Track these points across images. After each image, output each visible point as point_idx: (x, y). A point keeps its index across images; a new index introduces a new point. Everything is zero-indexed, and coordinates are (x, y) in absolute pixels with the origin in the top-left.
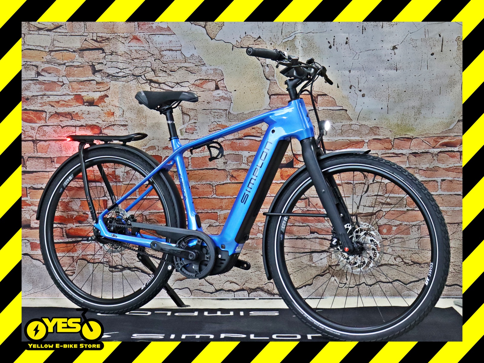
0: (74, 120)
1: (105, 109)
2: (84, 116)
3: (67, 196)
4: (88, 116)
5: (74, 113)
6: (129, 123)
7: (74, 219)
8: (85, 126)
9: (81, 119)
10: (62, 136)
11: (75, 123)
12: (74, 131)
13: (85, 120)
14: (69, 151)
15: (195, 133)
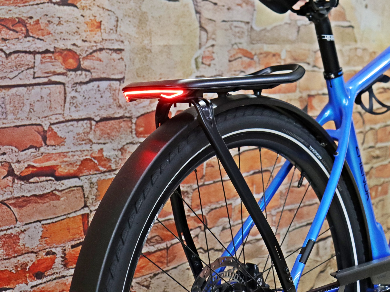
0: (31, 39)
1: (87, 13)
2: (51, 28)
3: (17, 221)
4: (59, 28)
5: (31, 21)
6: (126, 46)
7: (27, 272)
8: (53, 53)
9: (46, 37)
10: (6, 77)
11: (34, 46)
12: (31, 64)
13: (52, 38)
14: (20, 112)
15: (212, 65)
